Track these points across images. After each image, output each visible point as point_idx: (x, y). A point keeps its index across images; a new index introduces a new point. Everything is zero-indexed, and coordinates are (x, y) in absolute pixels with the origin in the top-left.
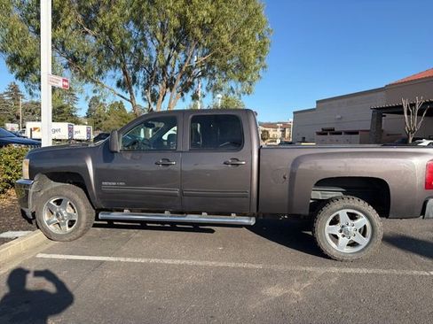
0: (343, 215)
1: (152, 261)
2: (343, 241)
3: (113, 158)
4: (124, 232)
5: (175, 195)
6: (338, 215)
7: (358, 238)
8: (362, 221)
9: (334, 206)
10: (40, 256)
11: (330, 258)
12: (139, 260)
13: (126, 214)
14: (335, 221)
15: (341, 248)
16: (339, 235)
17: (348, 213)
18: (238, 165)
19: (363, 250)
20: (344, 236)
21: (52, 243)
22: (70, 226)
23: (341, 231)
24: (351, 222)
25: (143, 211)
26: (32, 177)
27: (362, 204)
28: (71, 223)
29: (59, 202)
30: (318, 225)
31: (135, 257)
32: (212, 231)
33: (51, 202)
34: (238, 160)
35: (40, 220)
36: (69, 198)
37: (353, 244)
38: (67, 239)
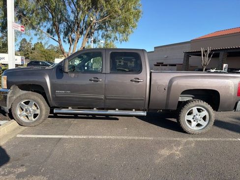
0: (195, 110)
1: (90, 137)
2: (194, 124)
3: (63, 76)
4: (66, 120)
5: (102, 99)
6: (192, 110)
7: (202, 122)
8: (205, 113)
9: (191, 105)
10: (18, 136)
11: (187, 133)
12: (82, 137)
13: (70, 110)
14: (190, 113)
15: (193, 127)
16: (192, 121)
17: (197, 109)
18: (139, 82)
19: (204, 128)
20: (194, 121)
21: (23, 128)
22: (35, 117)
23: (193, 118)
24: (198, 113)
25: (79, 108)
26: (9, 87)
27: (205, 104)
28: (35, 116)
29: (27, 103)
30: (182, 115)
31: (79, 135)
32: (118, 119)
33: (22, 103)
34: (139, 79)
35: (15, 114)
36: (34, 100)
37: (199, 125)
38: (33, 125)
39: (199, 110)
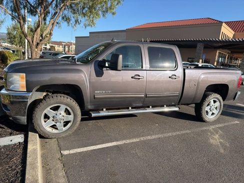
0: (212, 102)
2: (210, 113)
3: (103, 73)
5: (142, 98)
6: (210, 102)
8: (217, 104)
9: (210, 97)
14: (208, 105)
15: (209, 116)
16: (209, 111)
17: (214, 100)
18: (175, 78)
19: (216, 116)
22: (65, 126)
23: (210, 109)
24: (214, 104)
27: (218, 96)
28: (66, 123)
30: (204, 107)
33: (49, 109)
34: (175, 76)
35: (38, 125)
36: (66, 104)
37: (213, 114)
38: (64, 135)
39: (215, 102)
